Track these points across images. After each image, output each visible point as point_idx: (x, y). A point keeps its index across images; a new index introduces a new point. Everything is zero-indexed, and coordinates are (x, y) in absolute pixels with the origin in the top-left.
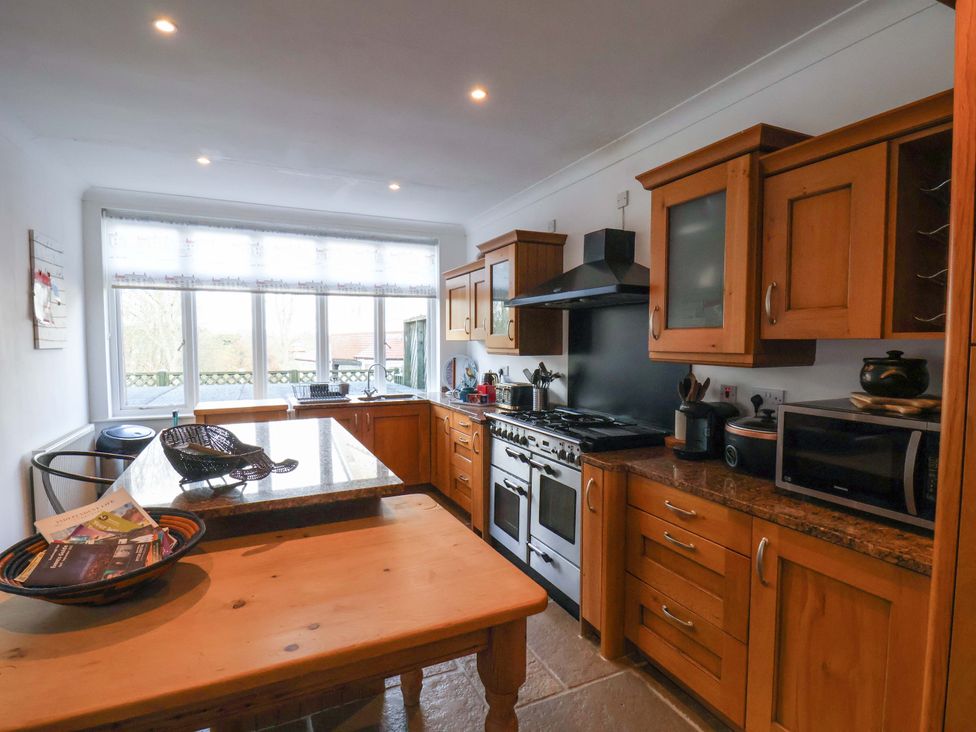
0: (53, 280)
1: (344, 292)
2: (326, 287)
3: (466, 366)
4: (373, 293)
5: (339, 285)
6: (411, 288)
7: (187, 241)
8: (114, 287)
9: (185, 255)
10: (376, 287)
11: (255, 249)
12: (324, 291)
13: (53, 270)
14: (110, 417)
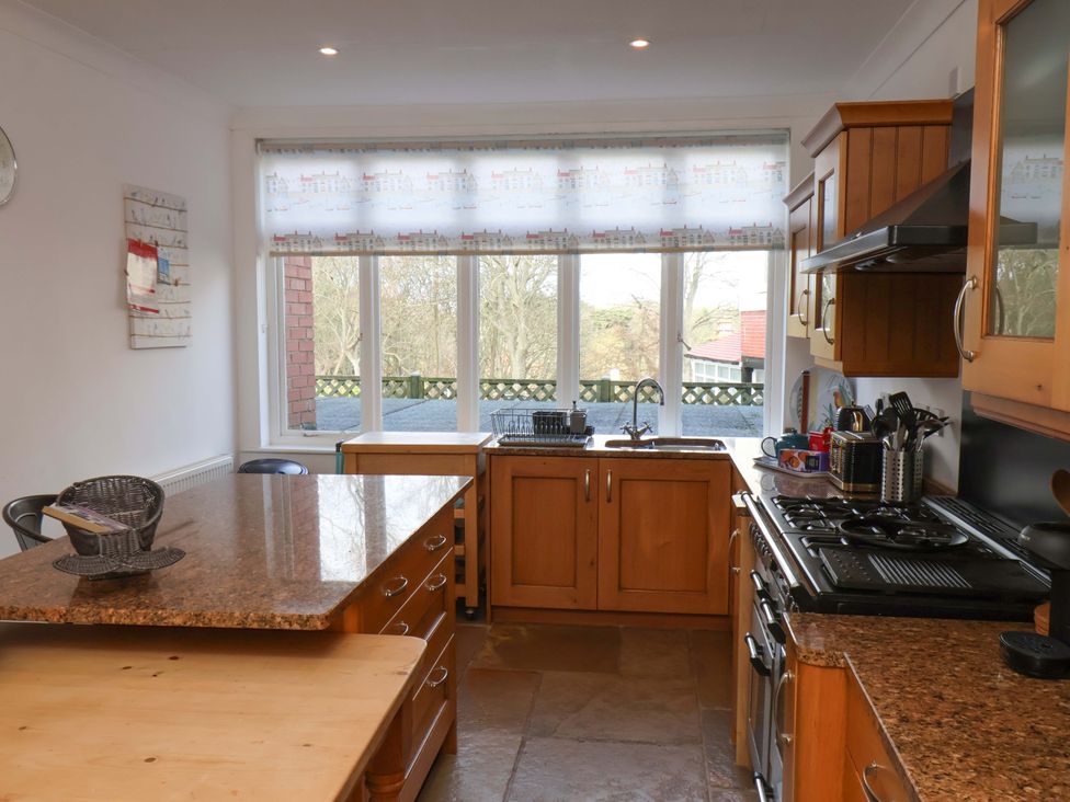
0: (161, 252)
1: (605, 247)
2: (574, 238)
3: (835, 388)
4: (658, 245)
5: (595, 235)
6: (732, 231)
7: (365, 177)
8: (273, 254)
9: (363, 199)
10: (663, 233)
11: (460, 179)
12: (569, 247)
13: (164, 236)
14: (264, 445)
